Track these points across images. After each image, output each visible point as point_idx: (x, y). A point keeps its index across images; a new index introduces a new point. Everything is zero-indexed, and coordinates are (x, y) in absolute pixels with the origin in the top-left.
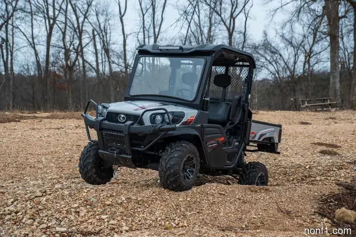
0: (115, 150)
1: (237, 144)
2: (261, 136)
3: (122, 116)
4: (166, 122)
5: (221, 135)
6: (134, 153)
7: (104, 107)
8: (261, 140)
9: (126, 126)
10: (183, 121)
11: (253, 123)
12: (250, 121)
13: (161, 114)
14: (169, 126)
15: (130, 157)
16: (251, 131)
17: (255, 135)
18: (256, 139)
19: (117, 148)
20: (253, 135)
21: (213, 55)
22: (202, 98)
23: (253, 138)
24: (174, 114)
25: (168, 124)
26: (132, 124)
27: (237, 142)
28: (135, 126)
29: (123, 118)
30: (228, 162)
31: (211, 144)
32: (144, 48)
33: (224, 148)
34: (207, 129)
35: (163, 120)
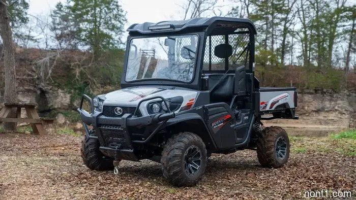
0: (116, 145)
1: (246, 118)
2: (272, 105)
3: (119, 108)
4: (164, 110)
5: (226, 112)
6: (135, 146)
7: (100, 100)
8: (273, 109)
9: (123, 119)
10: (181, 106)
11: (261, 93)
12: (258, 91)
13: (158, 102)
14: (168, 114)
15: (132, 151)
16: (261, 102)
17: (266, 105)
18: (268, 108)
19: (118, 143)
20: (264, 105)
21: (206, 30)
22: (200, 78)
23: (263, 109)
24: (171, 100)
25: (167, 112)
26: (130, 116)
27: (246, 116)
28: (133, 118)
29: (120, 110)
30: (238, 139)
31: (217, 125)
32: (135, 29)
33: (232, 126)
34: (209, 110)
35: (161, 109)
